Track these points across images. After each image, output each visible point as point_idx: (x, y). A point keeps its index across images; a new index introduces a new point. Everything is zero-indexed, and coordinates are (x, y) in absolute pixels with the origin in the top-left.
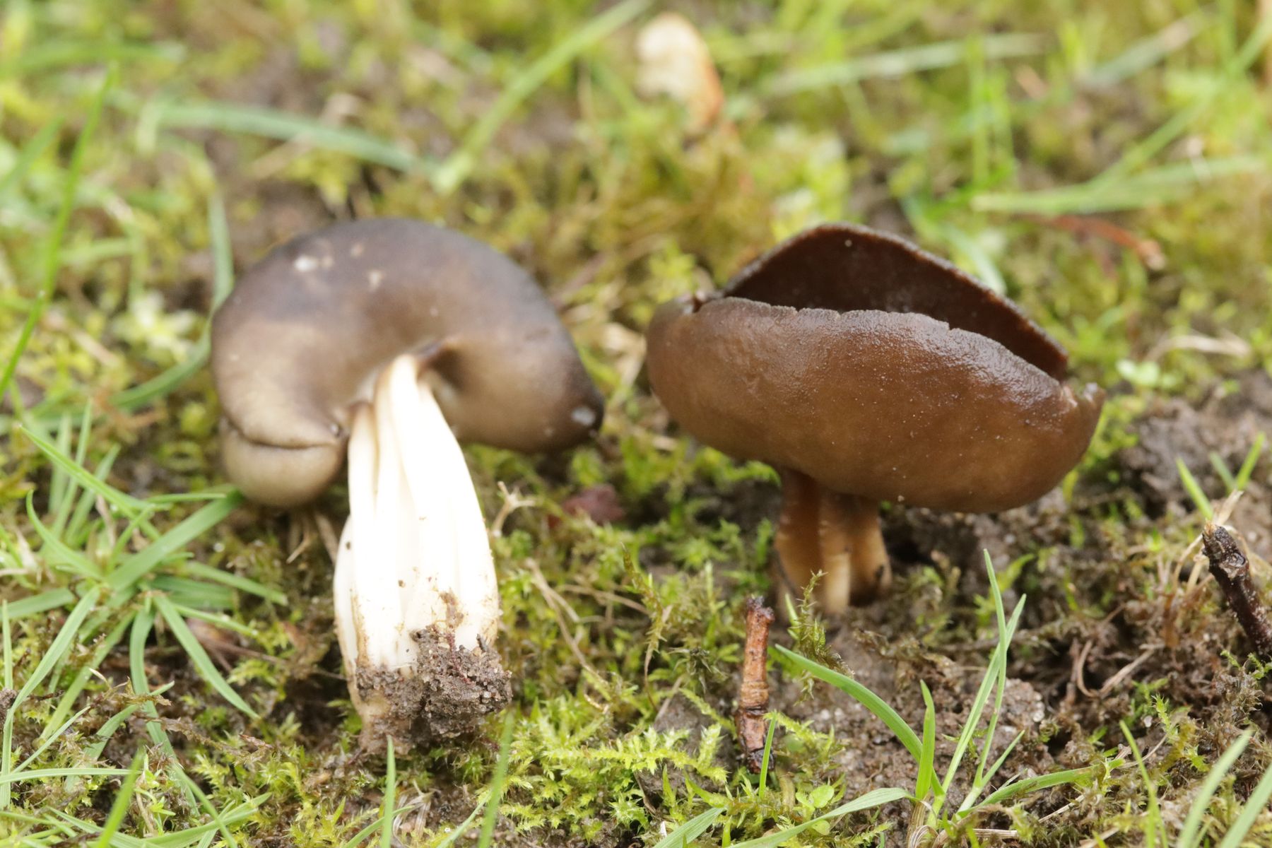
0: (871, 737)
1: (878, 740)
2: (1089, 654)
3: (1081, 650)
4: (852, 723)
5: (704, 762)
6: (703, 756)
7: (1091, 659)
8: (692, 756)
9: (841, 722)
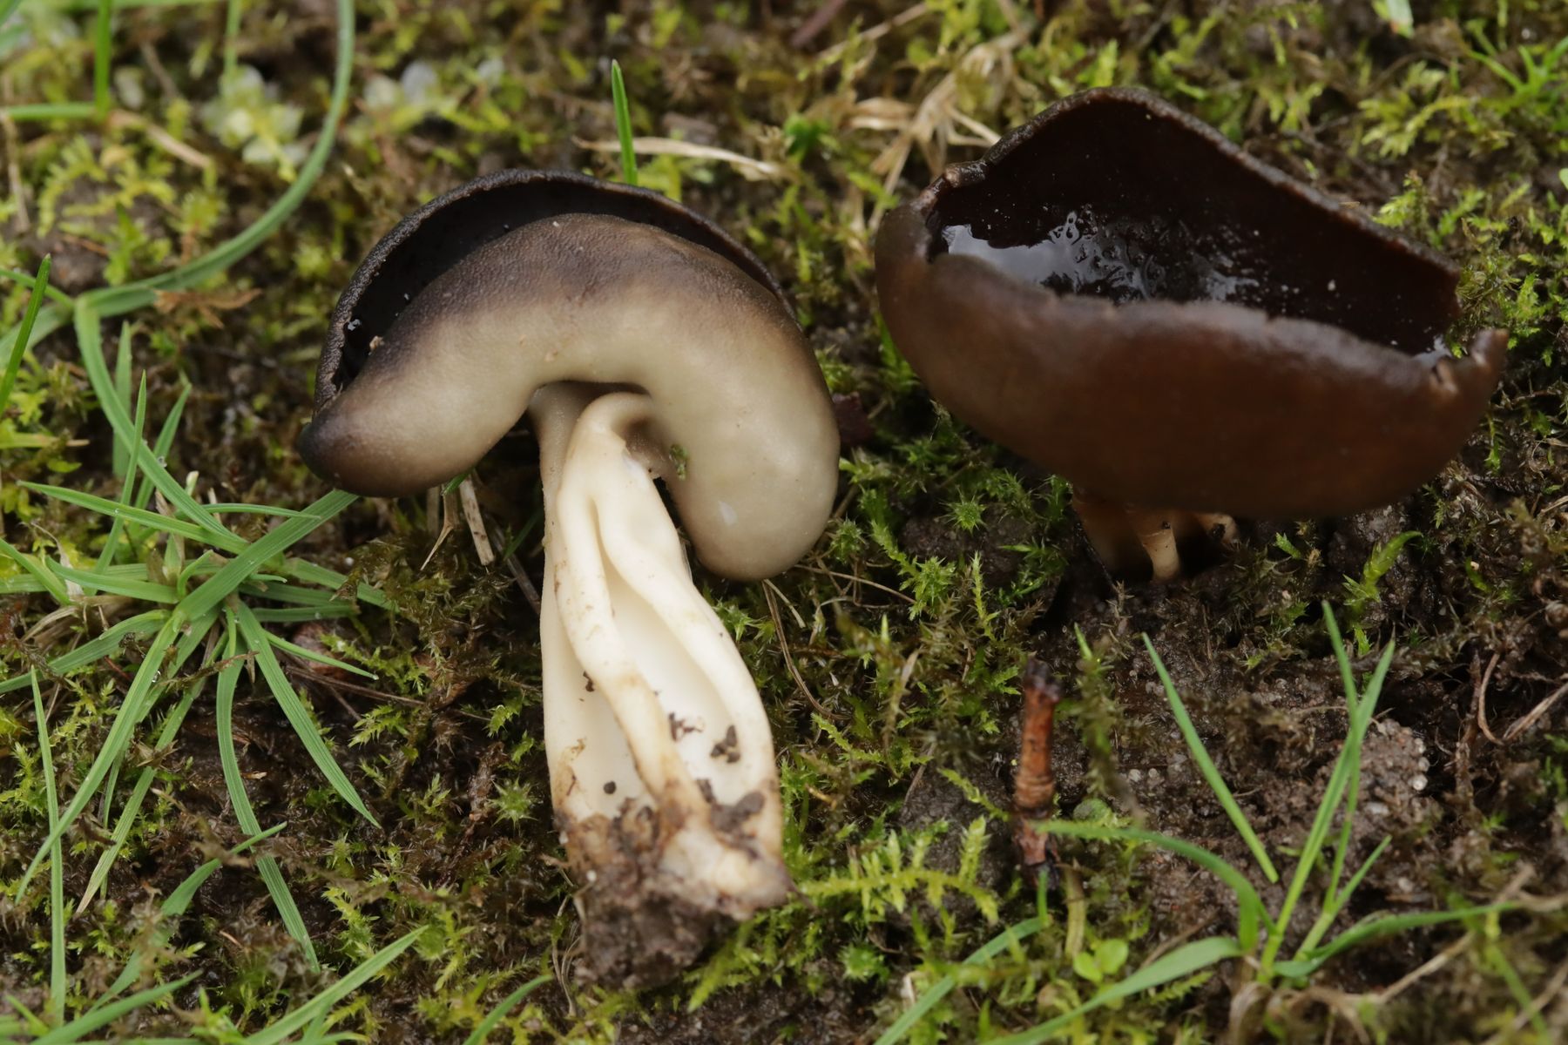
0: (1196, 808)
1: (1206, 812)
2: (1496, 670)
3: (1483, 668)
4: (1169, 790)
5: (967, 876)
6: (964, 869)
7: (1499, 676)
8: (950, 873)
9: (1154, 790)
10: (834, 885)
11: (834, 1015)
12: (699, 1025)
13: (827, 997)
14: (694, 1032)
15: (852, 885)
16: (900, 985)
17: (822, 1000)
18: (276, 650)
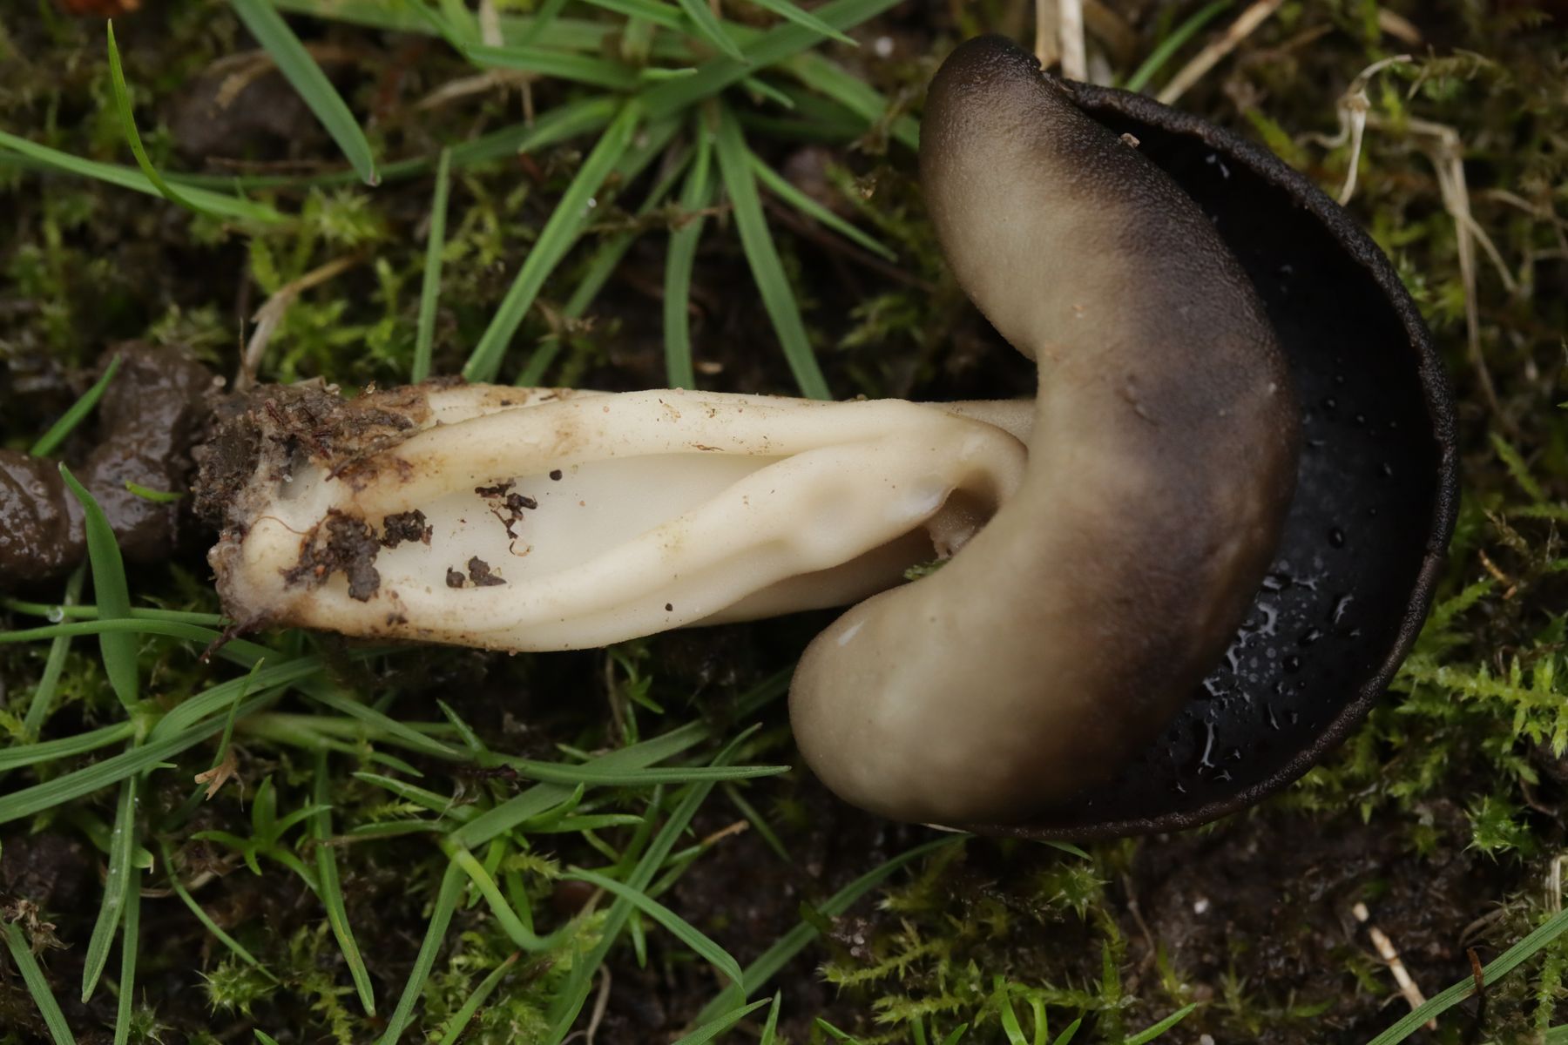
10: (1478, 685)
11: (1439, 883)
12: (1253, 848)
13: (1440, 859)
14: (1245, 857)
15: (1507, 693)
16: (1547, 871)
17: (1431, 861)
18: (763, 190)
